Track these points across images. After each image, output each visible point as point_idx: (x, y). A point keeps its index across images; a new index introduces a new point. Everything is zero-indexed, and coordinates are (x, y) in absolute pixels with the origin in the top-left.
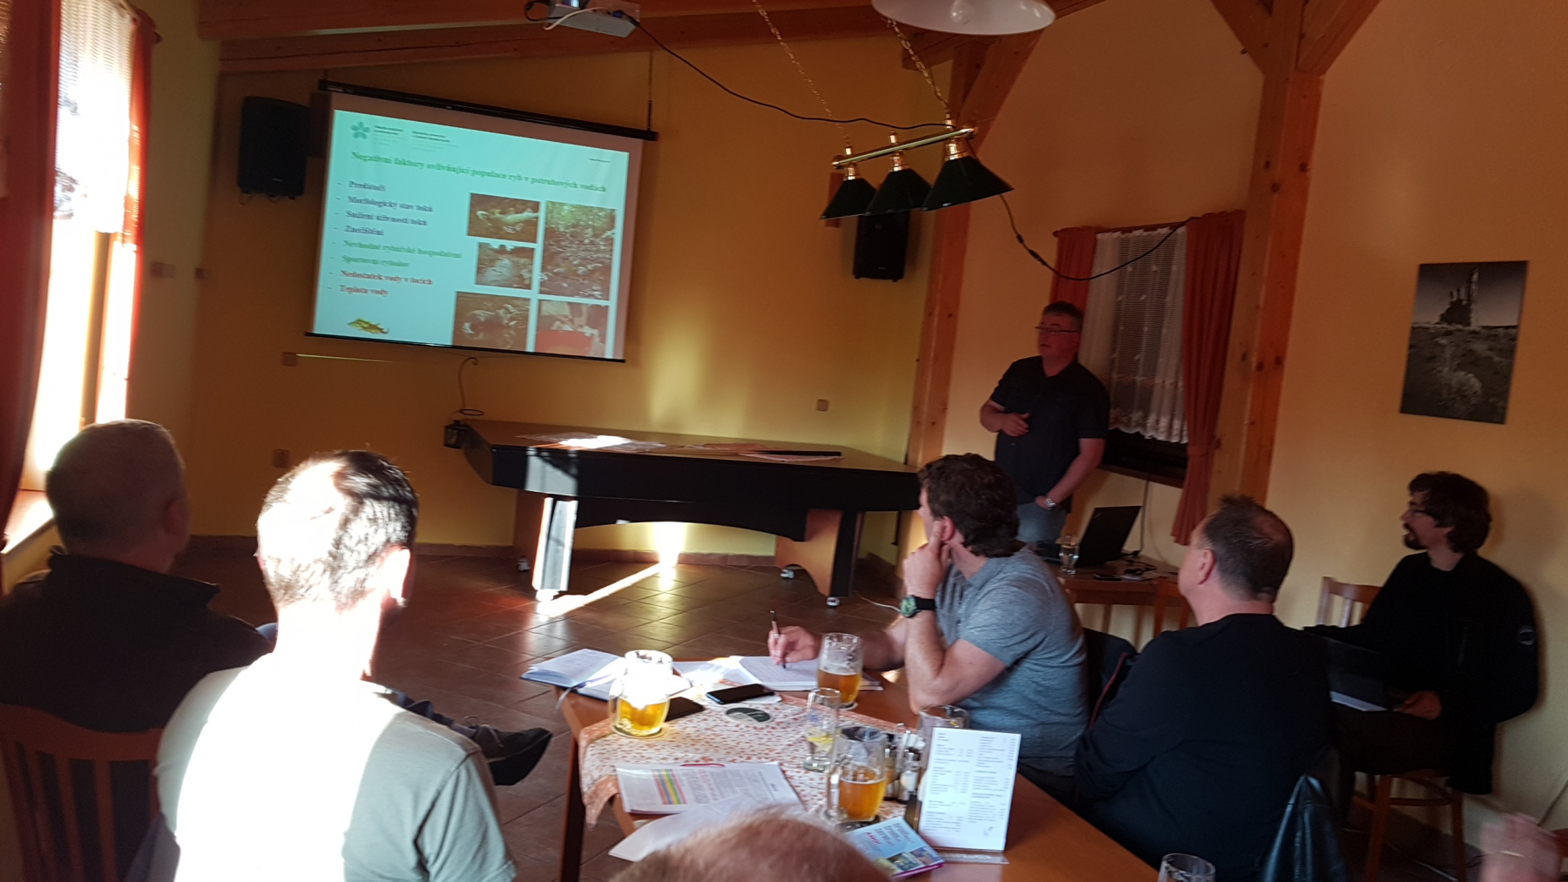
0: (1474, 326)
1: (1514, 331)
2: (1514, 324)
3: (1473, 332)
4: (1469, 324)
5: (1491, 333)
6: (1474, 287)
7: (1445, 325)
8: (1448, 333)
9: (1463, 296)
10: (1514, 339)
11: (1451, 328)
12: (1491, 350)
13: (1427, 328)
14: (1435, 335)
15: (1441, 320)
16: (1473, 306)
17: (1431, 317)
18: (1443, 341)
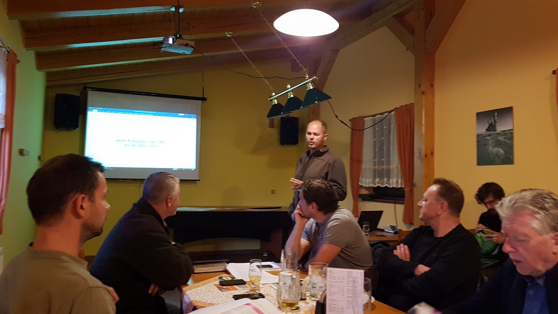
1: (512, 131)
2: (512, 128)
3: (498, 133)
4: (496, 131)
5: (504, 133)
6: (496, 118)
7: (488, 132)
8: (490, 135)
10: (512, 134)
12: (505, 138)
13: (482, 134)
14: (485, 137)
16: (497, 125)
17: (483, 130)
18: (488, 138)
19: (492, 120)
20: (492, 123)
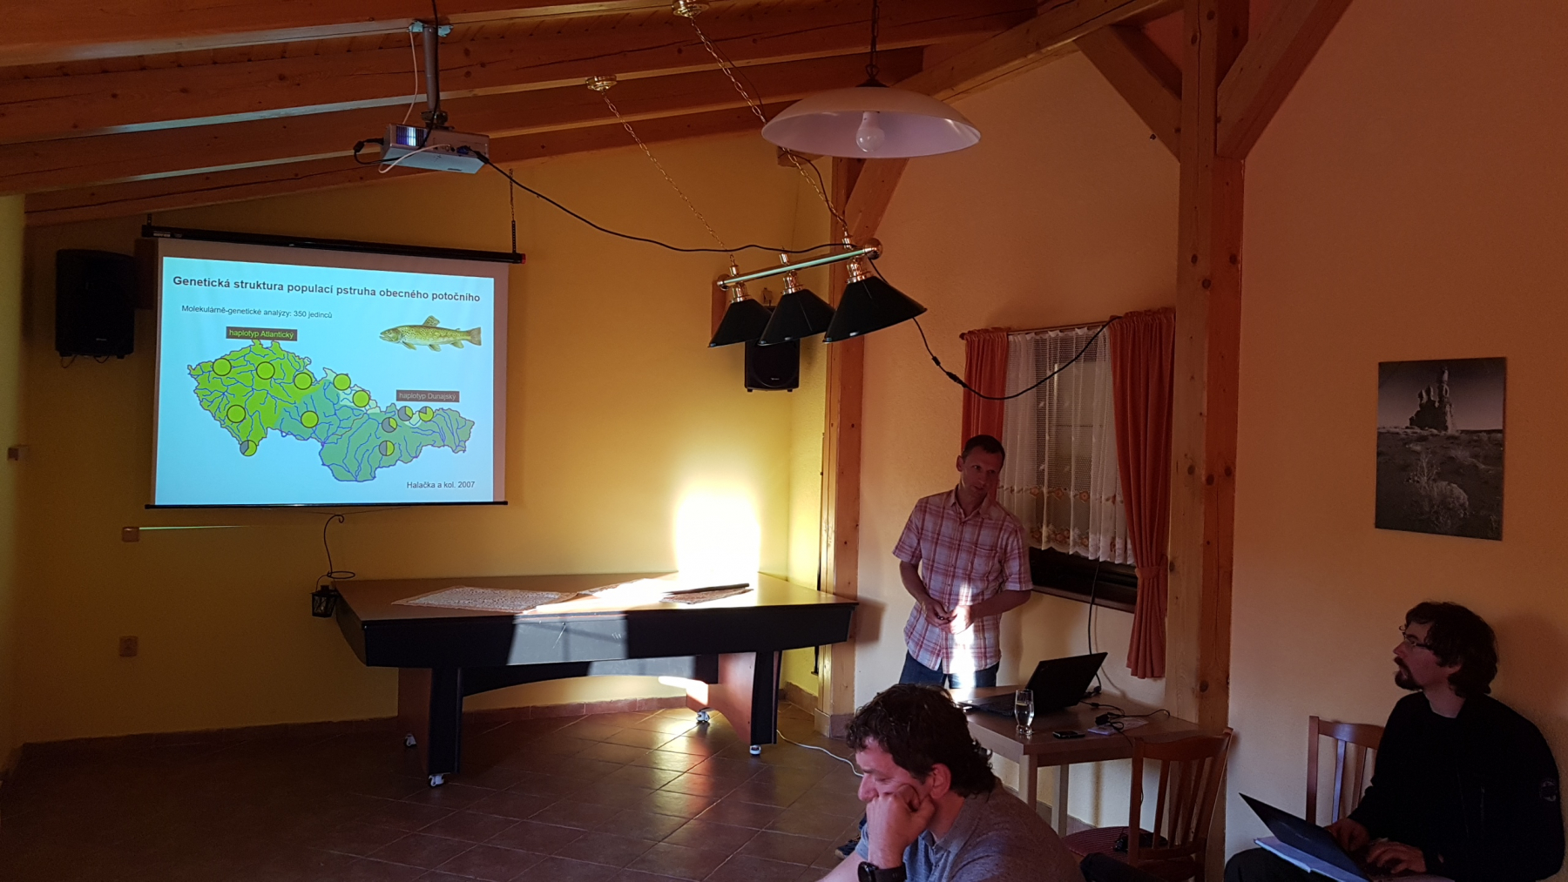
0: (1450, 431)
1: (1500, 435)
2: (1501, 428)
4: (1446, 428)
5: (1472, 439)
6: (1445, 386)
8: (1422, 439)
9: (1434, 398)
10: (1501, 444)
11: (1425, 433)
12: (1476, 456)
13: (1398, 433)
14: (1407, 441)
15: (1411, 424)
17: (1399, 419)
18: (1418, 448)
19: (1433, 391)
20: (1431, 402)
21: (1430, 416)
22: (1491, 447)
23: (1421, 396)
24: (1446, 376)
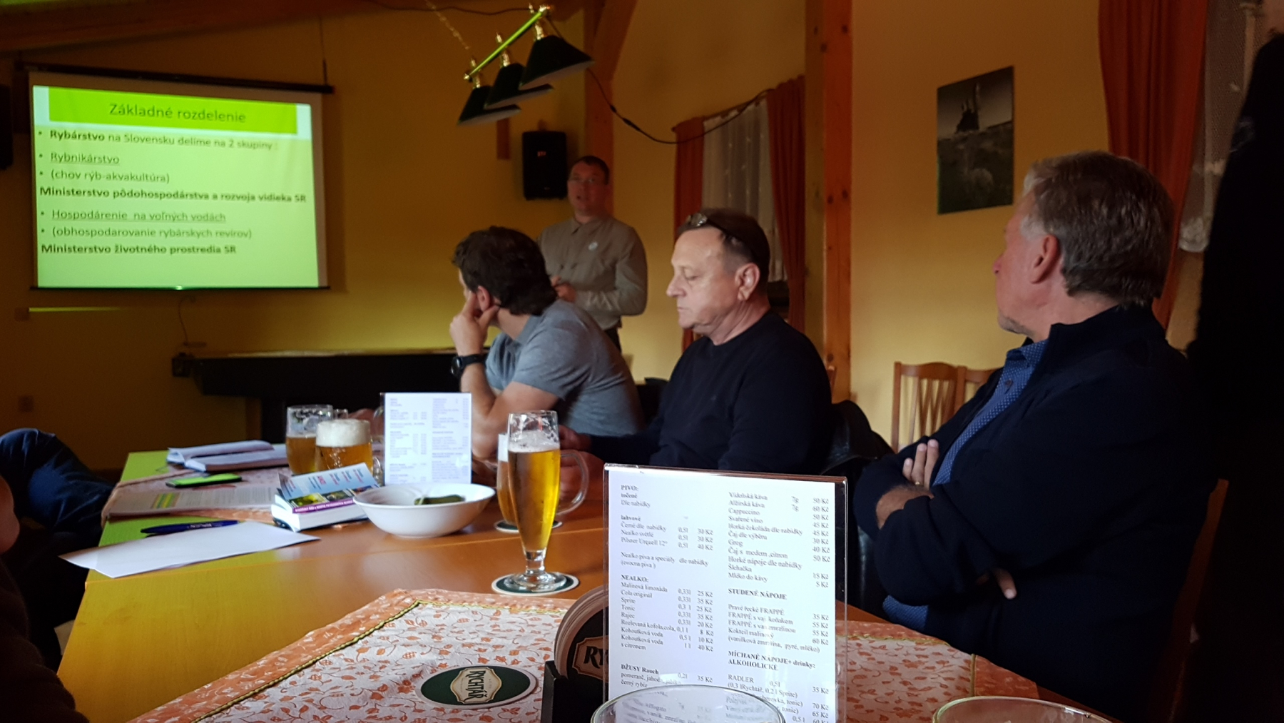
0: (982, 129)
1: (1010, 125)
2: (1009, 119)
3: (983, 134)
4: (978, 128)
5: (994, 131)
6: (978, 96)
7: (961, 133)
8: (964, 140)
9: (971, 107)
10: (1011, 132)
11: (966, 134)
12: (995, 145)
13: (949, 139)
14: (955, 144)
15: (958, 130)
16: (979, 113)
17: (950, 130)
18: (961, 147)
19: (970, 102)
20: (969, 111)
21: (969, 121)
22: (1005, 134)
23: (963, 108)
24: (978, 88)
